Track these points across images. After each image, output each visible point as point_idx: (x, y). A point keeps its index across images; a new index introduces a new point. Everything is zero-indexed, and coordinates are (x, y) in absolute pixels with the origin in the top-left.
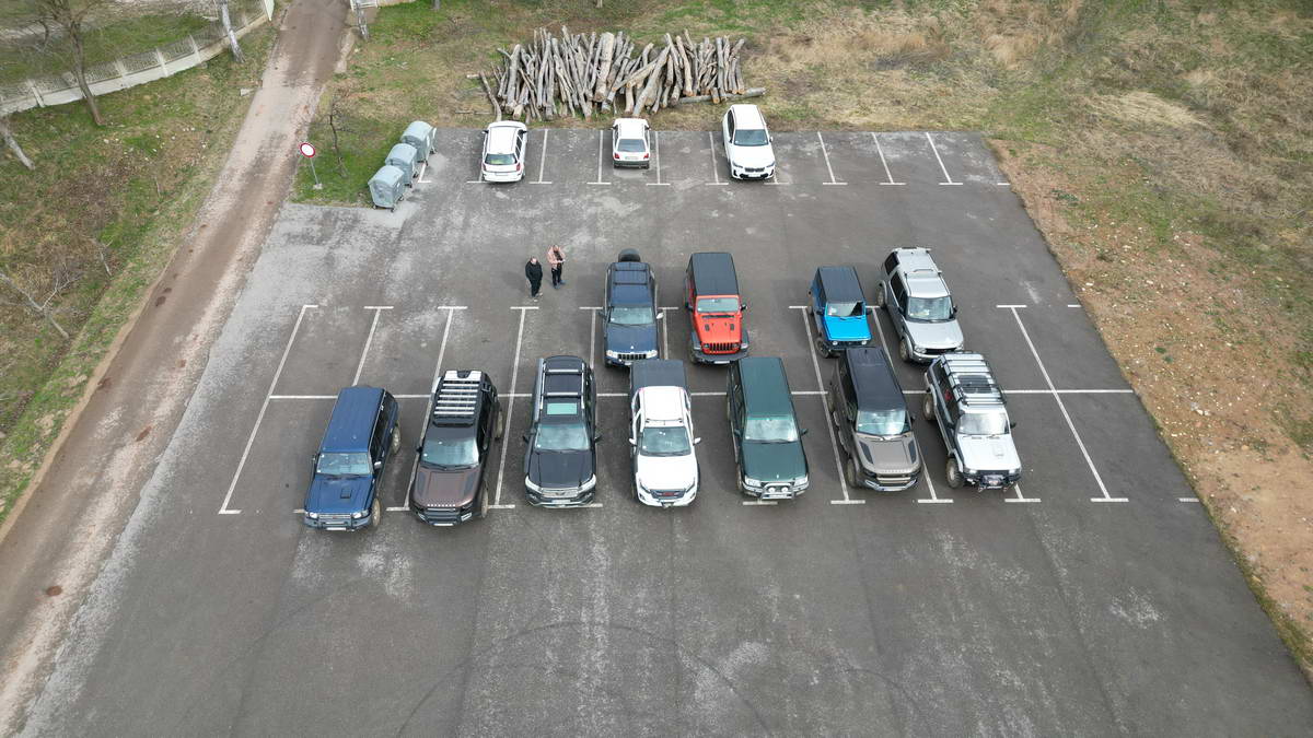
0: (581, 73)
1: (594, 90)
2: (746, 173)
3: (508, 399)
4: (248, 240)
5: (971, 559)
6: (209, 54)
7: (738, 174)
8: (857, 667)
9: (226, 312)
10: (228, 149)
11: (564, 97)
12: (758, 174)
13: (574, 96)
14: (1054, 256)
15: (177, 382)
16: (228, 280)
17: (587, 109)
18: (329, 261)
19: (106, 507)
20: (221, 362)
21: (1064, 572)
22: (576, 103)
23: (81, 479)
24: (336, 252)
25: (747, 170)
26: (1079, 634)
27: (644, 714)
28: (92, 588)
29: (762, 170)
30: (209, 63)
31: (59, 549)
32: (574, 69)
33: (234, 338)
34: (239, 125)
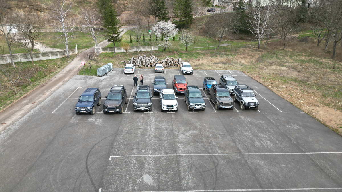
0: (148, 60)
1: (151, 63)
2: (186, 72)
3: (129, 99)
4: (66, 79)
5: (249, 119)
6: (61, 57)
7: (184, 72)
8: (222, 134)
9: (59, 88)
10: (64, 68)
11: (144, 64)
12: (189, 72)
13: (146, 64)
14: (261, 83)
15: (44, 97)
16: (60, 84)
17: (149, 66)
18: (86, 82)
19: (22, 112)
20: (56, 94)
21: (274, 121)
22: (146, 65)
23: (15, 109)
24: (87, 81)
25: (187, 71)
26: (280, 130)
27: (165, 141)
28: (15, 123)
29: (190, 71)
30: (61, 58)
31: (7, 118)
32: (146, 60)
33: (60, 91)
34: (66, 66)
